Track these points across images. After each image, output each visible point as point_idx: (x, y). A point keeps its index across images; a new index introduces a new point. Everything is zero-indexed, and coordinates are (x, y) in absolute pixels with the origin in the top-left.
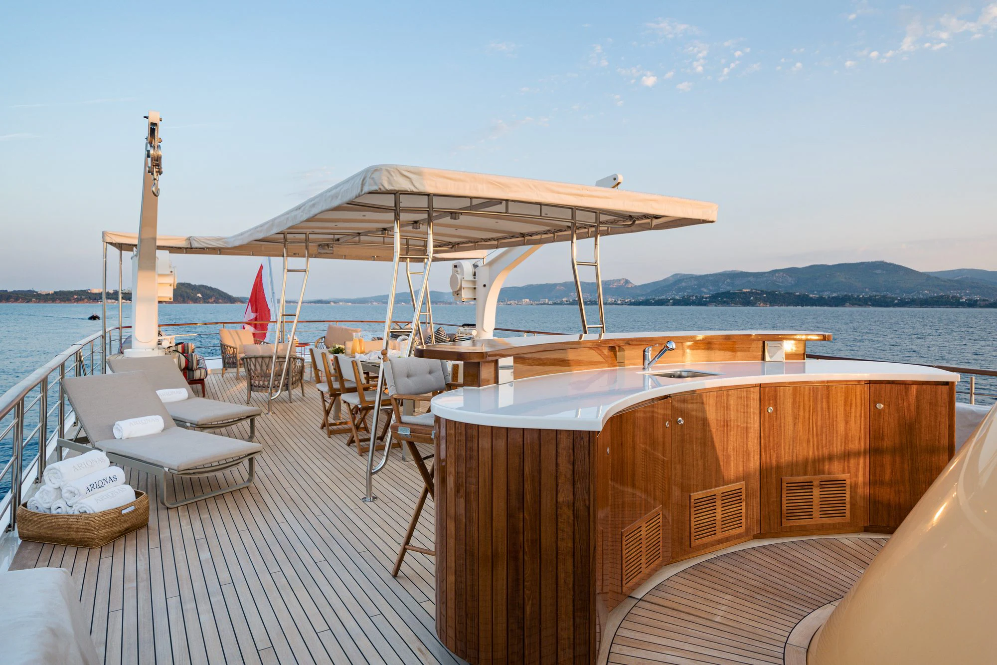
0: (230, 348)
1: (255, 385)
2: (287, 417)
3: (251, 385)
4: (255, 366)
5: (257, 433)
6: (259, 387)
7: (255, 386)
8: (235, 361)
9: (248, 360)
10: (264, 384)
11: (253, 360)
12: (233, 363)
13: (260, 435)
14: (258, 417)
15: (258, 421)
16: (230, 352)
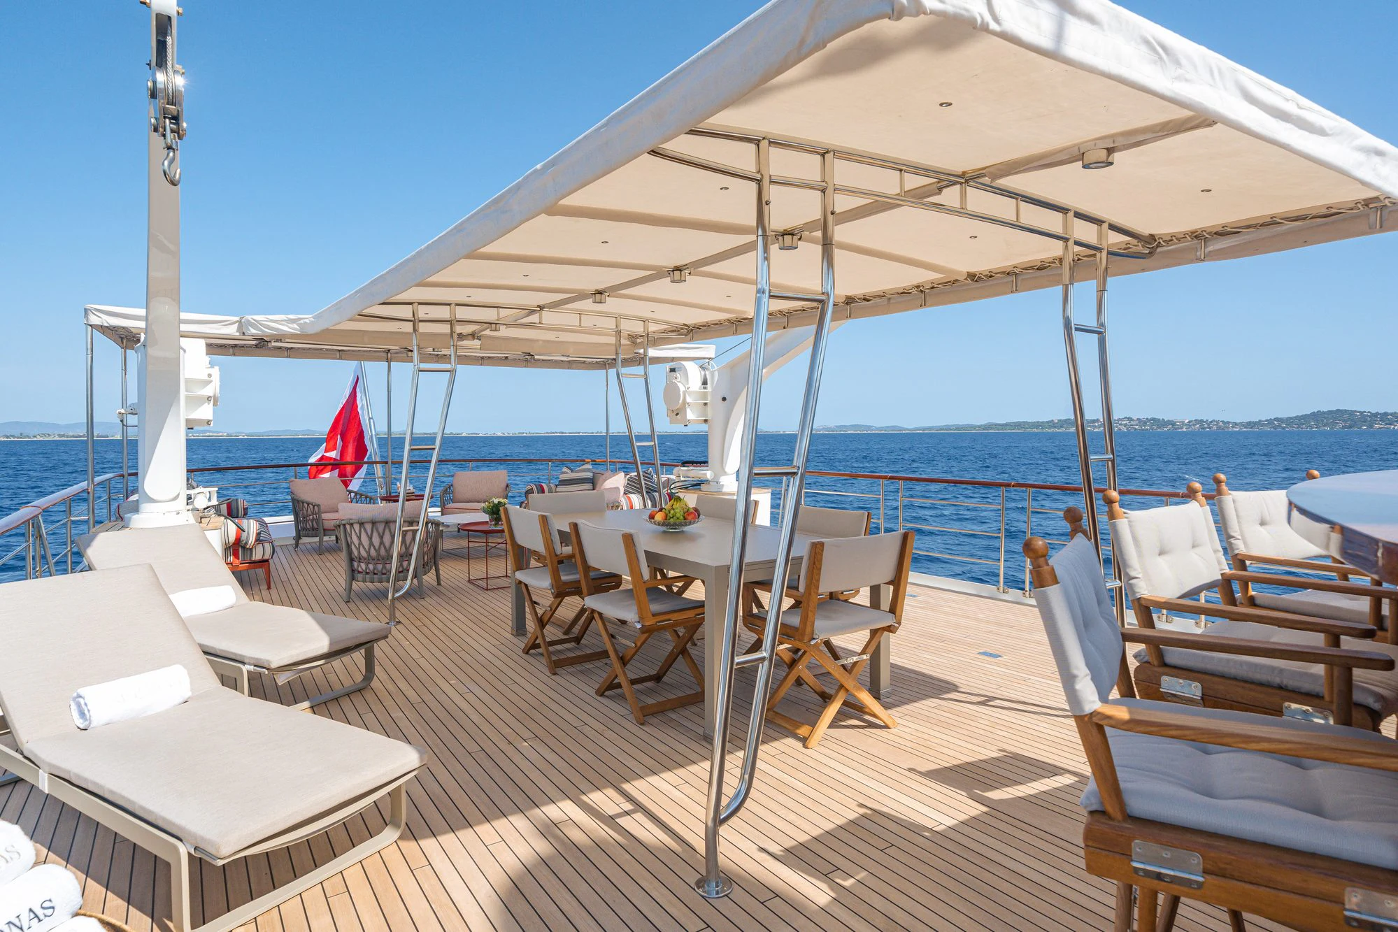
0: (308, 505)
1: (360, 569)
2: (425, 630)
3: (353, 571)
4: (359, 538)
5: (377, 669)
6: (367, 573)
7: (359, 572)
8: (315, 526)
9: (348, 527)
10: (374, 569)
11: (357, 527)
12: (313, 529)
13: (386, 676)
14: (382, 643)
15: (380, 649)
16: (307, 511)
